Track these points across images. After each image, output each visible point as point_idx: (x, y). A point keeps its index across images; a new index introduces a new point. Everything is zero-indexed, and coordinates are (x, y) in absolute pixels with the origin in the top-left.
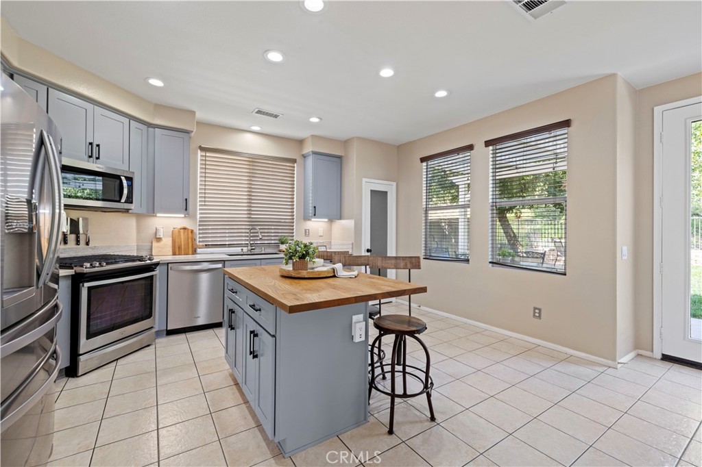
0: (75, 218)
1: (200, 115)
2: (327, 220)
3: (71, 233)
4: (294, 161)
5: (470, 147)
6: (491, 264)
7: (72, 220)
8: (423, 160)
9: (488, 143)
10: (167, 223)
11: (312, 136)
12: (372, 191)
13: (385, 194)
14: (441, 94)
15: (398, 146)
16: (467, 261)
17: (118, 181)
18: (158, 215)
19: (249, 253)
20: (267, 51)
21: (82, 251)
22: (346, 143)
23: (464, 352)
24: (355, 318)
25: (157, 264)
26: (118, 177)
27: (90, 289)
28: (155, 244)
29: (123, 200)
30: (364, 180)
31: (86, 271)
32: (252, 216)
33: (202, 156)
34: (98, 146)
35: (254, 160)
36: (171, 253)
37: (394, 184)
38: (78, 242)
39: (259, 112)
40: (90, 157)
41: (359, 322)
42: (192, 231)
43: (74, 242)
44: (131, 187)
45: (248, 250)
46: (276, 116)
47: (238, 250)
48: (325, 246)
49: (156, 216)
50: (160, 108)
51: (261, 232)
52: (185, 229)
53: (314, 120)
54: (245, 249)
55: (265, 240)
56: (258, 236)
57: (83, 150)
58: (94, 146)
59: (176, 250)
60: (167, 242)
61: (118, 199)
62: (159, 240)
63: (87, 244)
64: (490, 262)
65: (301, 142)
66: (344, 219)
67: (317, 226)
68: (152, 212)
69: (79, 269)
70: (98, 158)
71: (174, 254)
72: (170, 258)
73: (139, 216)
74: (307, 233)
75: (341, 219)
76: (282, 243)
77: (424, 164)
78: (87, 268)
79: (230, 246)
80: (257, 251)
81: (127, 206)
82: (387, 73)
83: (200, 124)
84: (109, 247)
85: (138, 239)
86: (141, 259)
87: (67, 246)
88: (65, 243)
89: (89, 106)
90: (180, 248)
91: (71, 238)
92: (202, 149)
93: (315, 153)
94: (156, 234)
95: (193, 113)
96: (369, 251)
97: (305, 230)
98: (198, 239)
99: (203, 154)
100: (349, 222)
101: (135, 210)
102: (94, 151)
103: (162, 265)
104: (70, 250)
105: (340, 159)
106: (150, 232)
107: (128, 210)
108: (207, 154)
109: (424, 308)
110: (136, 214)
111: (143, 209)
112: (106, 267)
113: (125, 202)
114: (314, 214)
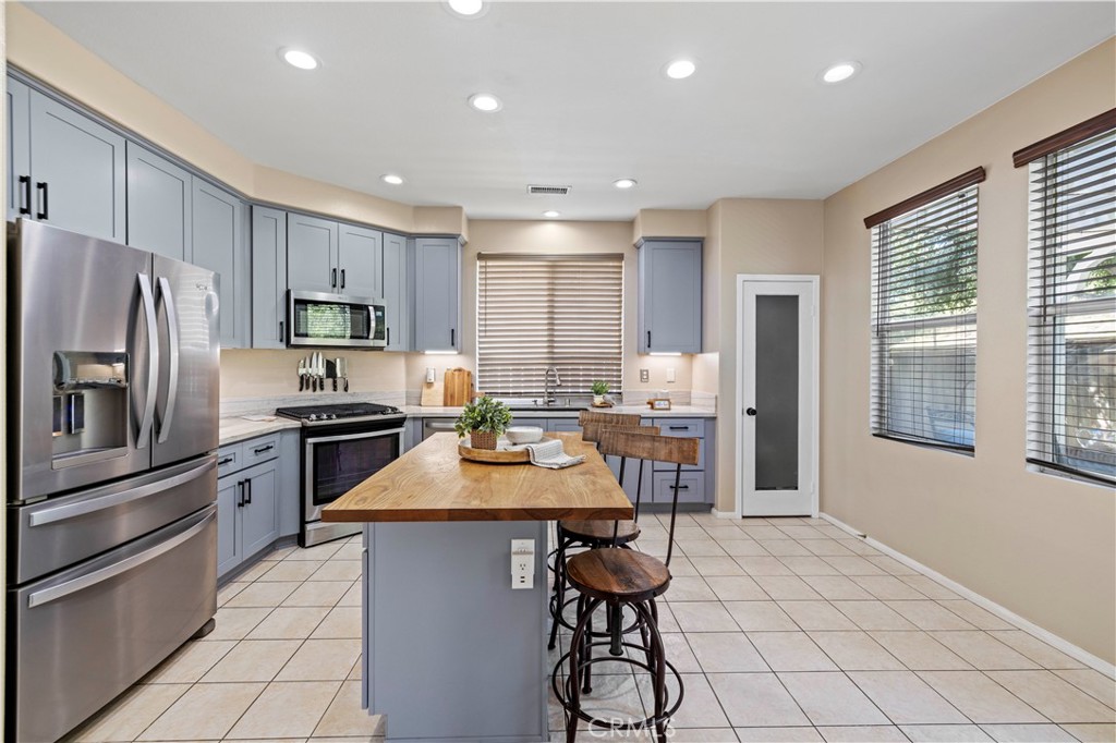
0: (331, 359)
1: (470, 209)
2: (679, 354)
3: (328, 377)
4: (620, 257)
5: (979, 175)
7: (328, 362)
8: (870, 222)
9: (1022, 158)
10: (440, 362)
11: (644, 211)
12: (759, 298)
13: (791, 302)
14: (839, 73)
15: (825, 201)
16: (971, 449)
17: (365, 313)
18: (427, 352)
19: (546, 407)
20: (471, 97)
21: (341, 398)
22: (706, 214)
23: (893, 665)
24: (516, 544)
25: (404, 419)
26: (366, 307)
27: (316, 445)
28: (425, 391)
29: (372, 336)
30: (740, 278)
31: (320, 421)
32: (556, 350)
33: (481, 267)
34: (343, 271)
35: (556, 265)
36: (442, 403)
37: (816, 279)
38: (335, 389)
39: (536, 190)
40: (334, 286)
41: (525, 553)
42: (469, 374)
43: (332, 388)
44: (380, 320)
45: (545, 403)
46: (564, 191)
47: (527, 402)
48: (668, 400)
49: (424, 354)
50: (421, 210)
51: (560, 375)
52: (460, 370)
53: (625, 184)
54: (540, 401)
55: (568, 387)
56: (554, 381)
57: (327, 279)
58: (339, 273)
59: (448, 399)
60: (439, 387)
61: (366, 335)
62: (430, 385)
63: (346, 389)
64: (1030, 461)
65: (630, 224)
66: (707, 352)
67: (663, 364)
68: (414, 349)
69: (304, 421)
70: (343, 287)
71: (445, 405)
72: (440, 410)
73: (404, 355)
74: (644, 376)
75: (702, 352)
76: (597, 393)
77: (875, 230)
78: (312, 421)
79: (519, 395)
80: (559, 403)
81: (378, 343)
82: (681, 69)
83: (471, 221)
84: (371, 394)
85: (408, 384)
87: (324, 392)
88: (322, 388)
89: (333, 225)
90: (452, 397)
91: (328, 382)
92: (481, 257)
93: (648, 240)
94: (426, 377)
95: (459, 209)
96: (750, 412)
97: (641, 371)
98: (478, 385)
99: (483, 264)
100: (712, 358)
101: (391, 348)
102: (338, 279)
103: (415, 419)
104: (327, 396)
105: (700, 243)
106: (418, 376)
107: (381, 349)
108: (490, 263)
109: (869, 540)
110: (396, 353)
111: (404, 346)
112: (335, 421)
113: (375, 338)
114: (649, 344)
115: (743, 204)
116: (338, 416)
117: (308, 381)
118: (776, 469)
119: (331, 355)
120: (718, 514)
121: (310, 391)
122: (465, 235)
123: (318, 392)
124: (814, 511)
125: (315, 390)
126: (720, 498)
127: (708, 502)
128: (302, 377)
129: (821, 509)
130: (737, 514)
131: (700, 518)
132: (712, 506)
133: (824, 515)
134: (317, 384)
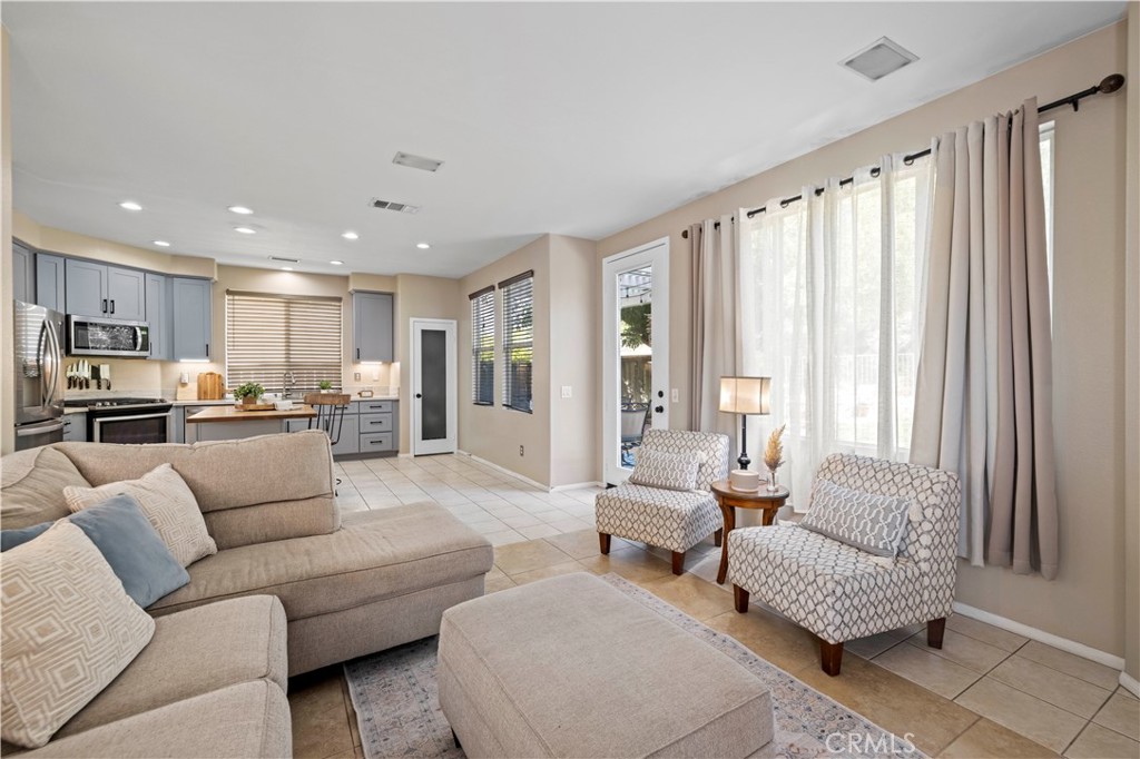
0: (96, 365)
1: (219, 260)
2: (381, 363)
3: (93, 378)
4: (339, 300)
6: (505, 408)
8: (471, 297)
9: (500, 286)
10: (193, 368)
11: (354, 273)
12: (424, 332)
13: (441, 334)
14: (423, 246)
16: (493, 404)
17: (132, 332)
18: (182, 360)
21: (104, 394)
22: (393, 278)
25: (171, 406)
26: (133, 328)
27: (101, 423)
28: (180, 389)
29: (138, 348)
30: (412, 320)
31: (97, 408)
32: (291, 360)
33: (229, 299)
34: (112, 301)
35: (290, 301)
36: (197, 398)
37: (455, 322)
38: (99, 387)
39: (275, 259)
40: (105, 312)
42: (220, 376)
43: (96, 387)
44: (146, 337)
45: (283, 396)
46: (295, 261)
49: (179, 361)
50: (176, 258)
51: (295, 377)
52: (211, 374)
53: (336, 263)
56: (290, 381)
57: (99, 307)
58: (109, 302)
59: (202, 394)
60: (193, 387)
61: (133, 348)
62: (184, 385)
63: (109, 388)
64: (504, 405)
65: (346, 278)
66: (396, 362)
67: (370, 369)
68: (172, 357)
69: (92, 407)
70: (112, 312)
71: (199, 399)
72: (191, 401)
73: (162, 362)
74: (357, 377)
75: (393, 361)
76: (323, 388)
77: (474, 301)
78: (99, 406)
81: (143, 353)
82: (351, 236)
83: (220, 266)
84: (130, 392)
85: (163, 385)
86: (153, 401)
87: (89, 390)
88: (87, 387)
89: (103, 268)
90: (205, 393)
91: (93, 383)
92: (229, 292)
93: (357, 292)
94: (181, 379)
95: (213, 260)
96: (418, 396)
97: (356, 374)
98: (227, 384)
99: (231, 297)
100: (397, 365)
101: (153, 357)
102: (108, 306)
103: (177, 407)
104: (92, 393)
105: (392, 296)
106: (174, 377)
107: (145, 358)
108: (236, 297)
109: (473, 457)
110: (155, 361)
111: (163, 356)
112: (116, 407)
113: (141, 350)
114: (358, 357)
115: (414, 278)
116: (118, 404)
117: (75, 382)
118: (434, 428)
119: (95, 362)
120: (400, 455)
121: (77, 389)
122: (216, 278)
123: (84, 389)
124: (455, 449)
125: (81, 388)
126: (401, 447)
127: (395, 449)
128: (70, 379)
129: (459, 448)
130: (412, 455)
131: (391, 460)
132: (397, 452)
133: (461, 451)
134: (84, 384)
